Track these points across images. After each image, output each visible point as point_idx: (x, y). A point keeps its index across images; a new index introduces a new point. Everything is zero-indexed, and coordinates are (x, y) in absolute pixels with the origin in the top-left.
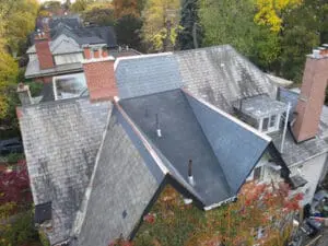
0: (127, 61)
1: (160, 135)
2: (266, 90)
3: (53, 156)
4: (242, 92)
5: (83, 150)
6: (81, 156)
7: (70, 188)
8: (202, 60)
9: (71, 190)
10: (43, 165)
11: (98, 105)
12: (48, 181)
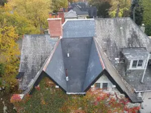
0: (71, 21)
1: (68, 56)
2: (145, 46)
3: (30, 56)
4: (129, 44)
5: (41, 56)
6: (40, 58)
7: (33, 69)
8: (110, 24)
9: (33, 70)
10: (26, 58)
11: (53, 38)
12: (26, 65)
